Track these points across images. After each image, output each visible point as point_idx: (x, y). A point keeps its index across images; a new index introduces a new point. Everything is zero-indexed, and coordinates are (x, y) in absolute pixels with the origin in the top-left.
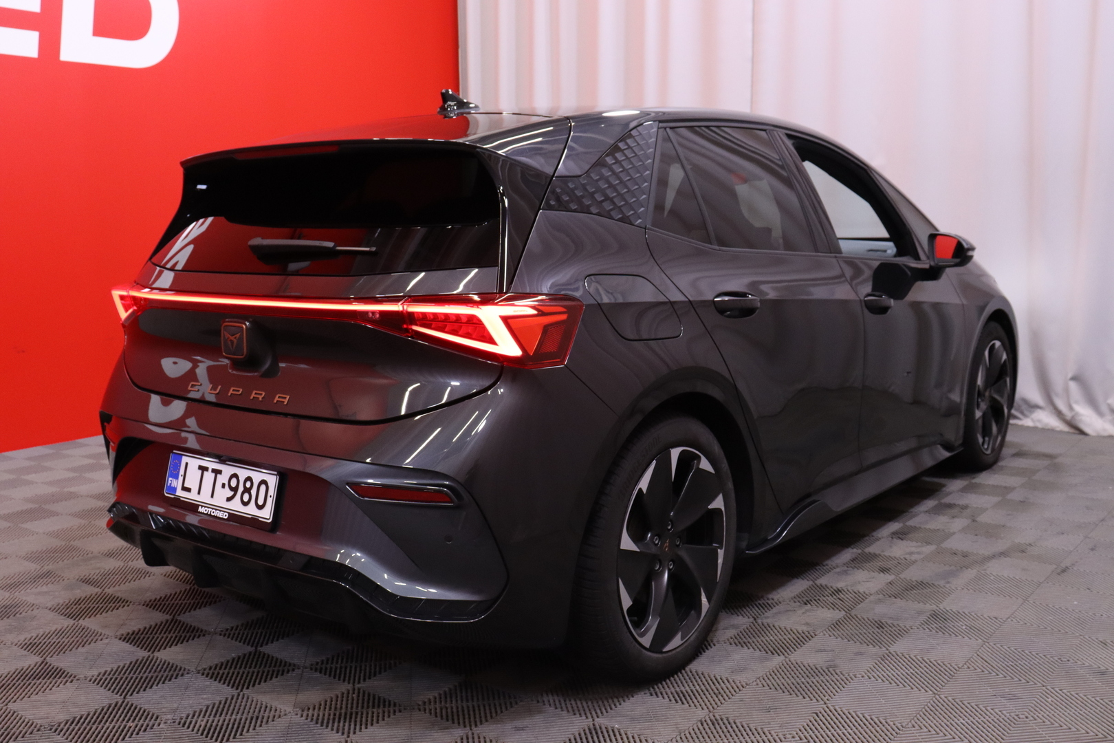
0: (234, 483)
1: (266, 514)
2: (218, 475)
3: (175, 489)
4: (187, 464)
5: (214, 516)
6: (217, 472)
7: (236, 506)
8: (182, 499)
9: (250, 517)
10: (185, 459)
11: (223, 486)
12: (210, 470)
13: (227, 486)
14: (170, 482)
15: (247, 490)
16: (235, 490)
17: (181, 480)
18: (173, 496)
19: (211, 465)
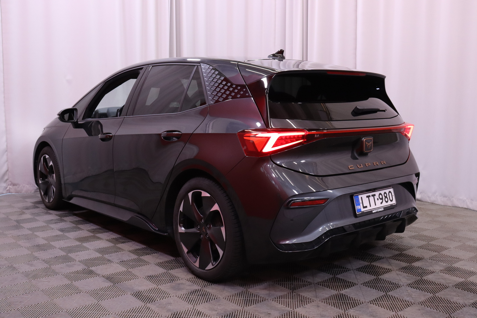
0: (381, 197)
1: (394, 202)
3: (360, 209)
4: (361, 198)
5: (379, 211)
6: (374, 196)
7: (385, 204)
8: (365, 212)
9: (390, 205)
10: (360, 197)
11: (378, 199)
12: (371, 196)
13: (379, 199)
14: (357, 208)
15: (386, 197)
16: (382, 199)
17: (361, 205)
18: (361, 213)
19: (371, 194)
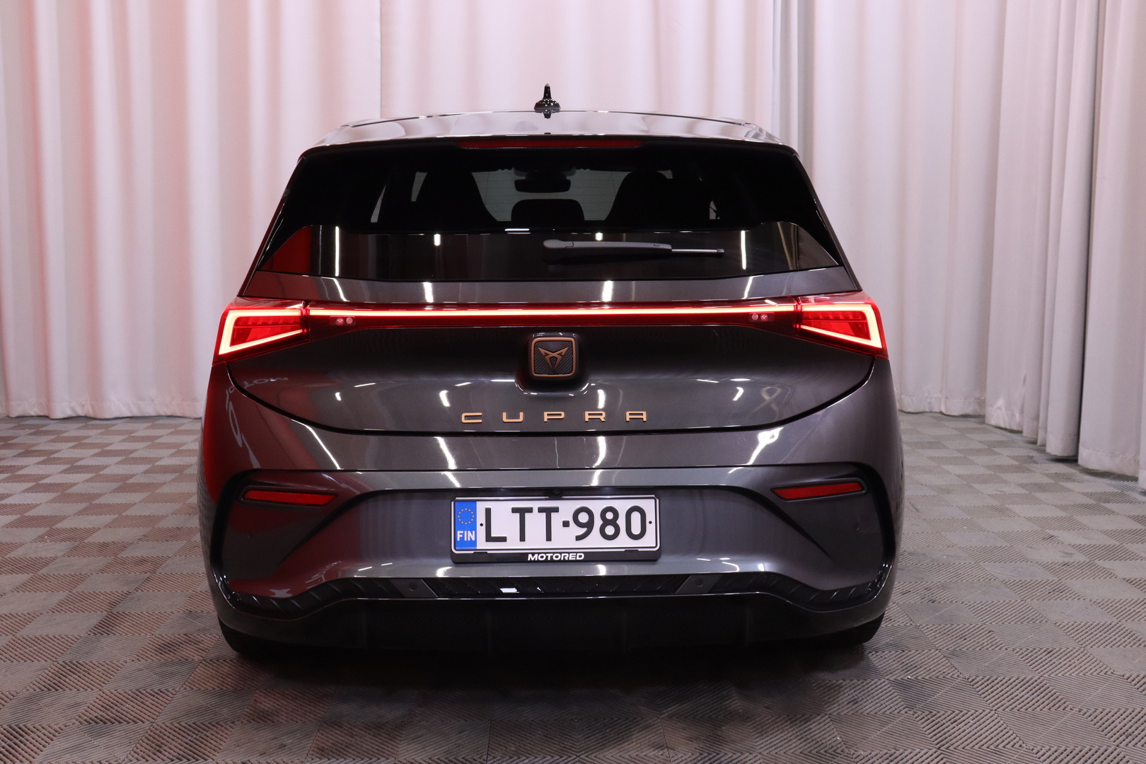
0: (583, 519)
1: (650, 541)
2: (553, 515)
3: (474, 543)
4: (488, 511)
5: (560, 561)
6: (548, 512)
7: (595, 541)
8: (489, 552)
9: (623, 550)
10: (481, 507)
11: (566, 524)
12: (535, 510)
13: (572, 523)
14: (459, 536)
15: (609, 522)
16: (588, 525)
17: (481, 531)
18: (472, 552)
19: (536, 505)
